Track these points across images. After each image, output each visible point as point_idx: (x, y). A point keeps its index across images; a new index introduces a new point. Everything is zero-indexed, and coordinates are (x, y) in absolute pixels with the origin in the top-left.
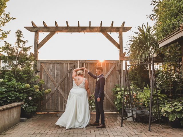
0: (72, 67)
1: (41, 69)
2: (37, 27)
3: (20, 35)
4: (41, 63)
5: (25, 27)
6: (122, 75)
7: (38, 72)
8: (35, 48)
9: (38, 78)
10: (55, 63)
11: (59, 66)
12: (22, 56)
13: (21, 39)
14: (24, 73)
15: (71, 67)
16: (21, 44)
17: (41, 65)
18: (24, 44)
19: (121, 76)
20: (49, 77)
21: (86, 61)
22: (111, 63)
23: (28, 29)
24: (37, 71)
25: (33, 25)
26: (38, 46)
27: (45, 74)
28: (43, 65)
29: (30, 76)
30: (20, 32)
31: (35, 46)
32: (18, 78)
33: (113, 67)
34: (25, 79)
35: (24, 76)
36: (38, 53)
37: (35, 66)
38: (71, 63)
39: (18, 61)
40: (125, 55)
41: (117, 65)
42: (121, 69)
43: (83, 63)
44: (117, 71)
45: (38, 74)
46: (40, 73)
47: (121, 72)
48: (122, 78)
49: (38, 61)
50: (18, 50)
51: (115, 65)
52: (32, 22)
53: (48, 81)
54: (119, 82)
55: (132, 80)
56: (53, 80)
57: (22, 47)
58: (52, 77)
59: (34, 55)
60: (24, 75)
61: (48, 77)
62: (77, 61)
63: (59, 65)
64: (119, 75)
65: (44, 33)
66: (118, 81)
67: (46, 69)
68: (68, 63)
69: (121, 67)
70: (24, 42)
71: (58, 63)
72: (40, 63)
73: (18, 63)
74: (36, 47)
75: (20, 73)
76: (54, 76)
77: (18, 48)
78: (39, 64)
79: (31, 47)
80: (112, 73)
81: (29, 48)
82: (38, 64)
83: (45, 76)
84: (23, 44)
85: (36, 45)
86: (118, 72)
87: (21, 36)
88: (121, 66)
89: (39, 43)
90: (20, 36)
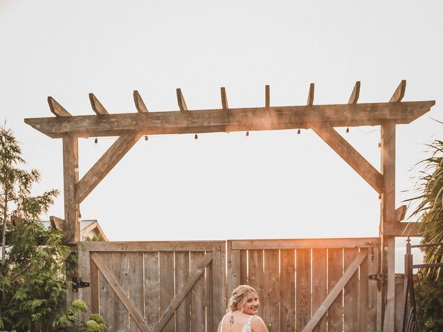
0: (201, 267)
1: (92, 274)
2: (69, 119)
3: (12, 152)
4: (91, 252)
5: (27, 121)
6: (391, 294)
7: (83, 285)
8: (67, 200)
9: (83, 310)
10: (141, 253)
11: (156, 262)
12: (22, 232)
13: (15, 165)
14: (32, 295)
15: (198, 268)
16: (17, 185)
17: (91, 260)
18: (25, 184)
19: (384, 296)
20: (121, 306)
21: (252, 241)
22: (347, 249)
23: (38, 126)
24: (78, 284)
25: (53, 111)
26: (76, 190)
27: (107, 292)
28: (98, 260)
29: (52, 304)
30: (10, 139)
31: (67, 191)
32: (13, 312)
33: (356, 264)
34: (34, 315)
35: (29, 303)
36: (80, 216)
37: (71, 264)
38: (199, 252)
39: (8, 249)
40: (403, 217)
41: (370, 256)
42: (386, 271)
43: (243, 251)
44: (371, 277)
45: (81, 295)
46: (88, 289)
47: (386, 283)
48: (391, 306)
49: (80, 247)
50: (5, 209)
51: (364, 257)
52: (50, 99)
53: (120, 318)
54: (379, 319)
55: (430, 313)
56: (135, 313)
57: (21, 196)
58: (132, 302)
59: (63, 224)
60: (32, 299)
61: (117, 303)
62: (220, 245)
63: (154, 259)
64: (379, 294)
65: (96, 141)
66: (374, 319)
67: (109, 276)
68: (186, 253)
69: (385, 261)
70: (26, 179)
71: (153, 253)
72: (87, 254)
73: (11, 255)
74: (72, 194)
75: (18, 296)
76: (138, 300)
77: (6, 201)
78: (83, 259)
79: (52, 197)
80: (350, 286)
81: (46, 199)
82: (80, 256)
83: (107, 299)
84: (23, 187)
85: (71, 187)
86: (373, 283)
87: (16, 154)
88: (389, 258)
89: (80, 177)
90: (11, 158)
